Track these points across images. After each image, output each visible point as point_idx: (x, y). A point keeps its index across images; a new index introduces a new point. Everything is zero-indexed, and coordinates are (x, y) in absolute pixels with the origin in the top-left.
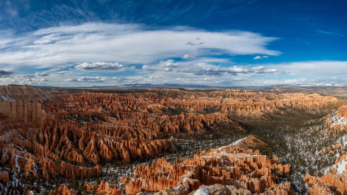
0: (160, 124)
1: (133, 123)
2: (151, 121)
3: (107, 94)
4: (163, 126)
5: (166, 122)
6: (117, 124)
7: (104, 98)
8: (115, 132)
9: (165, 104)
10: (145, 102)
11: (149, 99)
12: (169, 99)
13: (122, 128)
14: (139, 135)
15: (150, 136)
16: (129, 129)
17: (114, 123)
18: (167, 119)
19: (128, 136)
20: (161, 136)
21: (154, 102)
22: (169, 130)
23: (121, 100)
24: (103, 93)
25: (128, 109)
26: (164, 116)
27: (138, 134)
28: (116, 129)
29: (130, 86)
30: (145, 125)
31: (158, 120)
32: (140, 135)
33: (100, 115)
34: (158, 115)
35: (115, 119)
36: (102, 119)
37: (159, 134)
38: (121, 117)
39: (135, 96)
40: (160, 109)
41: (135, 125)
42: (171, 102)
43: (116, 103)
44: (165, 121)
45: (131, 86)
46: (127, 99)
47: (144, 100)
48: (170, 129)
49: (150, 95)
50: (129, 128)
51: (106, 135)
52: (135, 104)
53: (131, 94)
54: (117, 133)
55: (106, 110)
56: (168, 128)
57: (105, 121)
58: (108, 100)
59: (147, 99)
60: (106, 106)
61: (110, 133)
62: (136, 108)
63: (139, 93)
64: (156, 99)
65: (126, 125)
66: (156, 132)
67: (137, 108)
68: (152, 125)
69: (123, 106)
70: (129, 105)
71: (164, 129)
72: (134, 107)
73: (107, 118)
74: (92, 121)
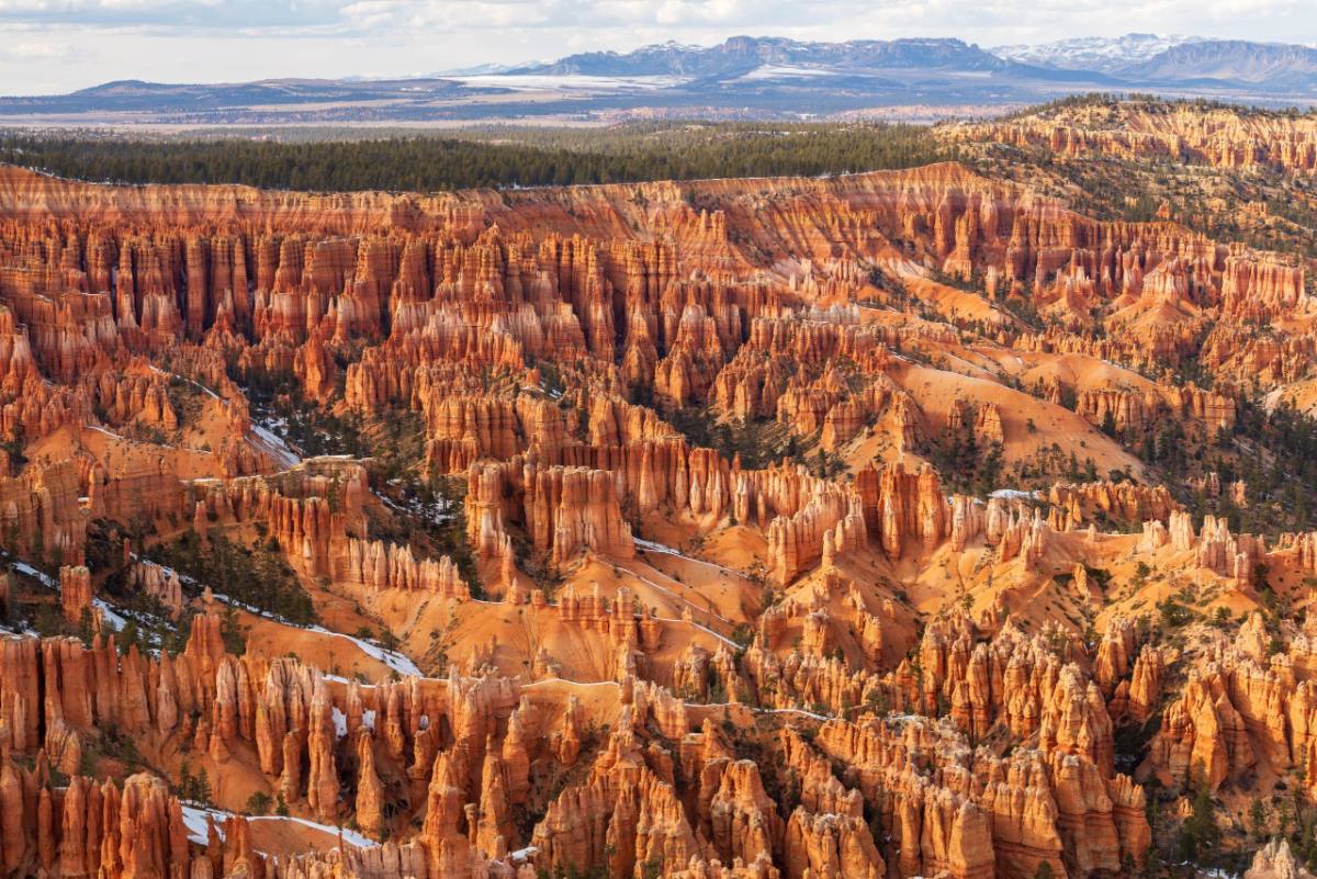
0: (1104, 657)
1: (702, 637)
2: (969, 602)
3: (314, 203)
4: (1139, 691)
5: (1194, 631)
6: (466, 650)
7: (262, 271)
8: (442, 764)
9: (1182, 358)
10: (889, 319)
11: (938, 275)
12: (1244, 275)
13: (546, 707)
14: (800, 813)
15: (945, 822)
16: (646, 726)
17: (421, 642)
18: (1203, 578)
19: (629, 833)
20: (1110, 830)
21: (1024, 317)
22: (1242, 738)
23: (529, 295)
24: (250, 194)
25: (634, 432)
26: (1166, 540)
27: (782, 796)
28: (462, 728)
29: (648, 83)
30: (885, 660)
31: (1080, 584)
32: (815, 808)
33: (212, 516)
34: (1076, 511)
35: (439, 571)
36: (254, 581)
37: (1079, 805)
38: (523, 550)
39: (737, 233)
40: (1109, 429)
41: (738, 660)
42: (1278, 325)
43: (443, 339)
44: (1175, 616)
45: (668, 81)
46: (609, 270)
47: (869, 291)
48: (1255, 730)
49: (957, 207)
50: (650, 711)
51: (310, 813)
52: (728, 354)
53: (668, 195)
54: (471, 791)
55: (305, 439)
56: (1218, 713)
57: (301, 612)
58: (331, 288)
59: (911, 274)
60: (298, 383)
61: (368, 790)
62: (741, 409)
63: (798, 182)
64: (1050, 277)
65: (610, 658)
66: (1048, 770)
67: (762, 413)
68: (989, 668)
69: (551, 381)
70: (648, 365)
71: (1156, 724)
72: (722, 388)
73: (320, 563)
74: (104, 612)
